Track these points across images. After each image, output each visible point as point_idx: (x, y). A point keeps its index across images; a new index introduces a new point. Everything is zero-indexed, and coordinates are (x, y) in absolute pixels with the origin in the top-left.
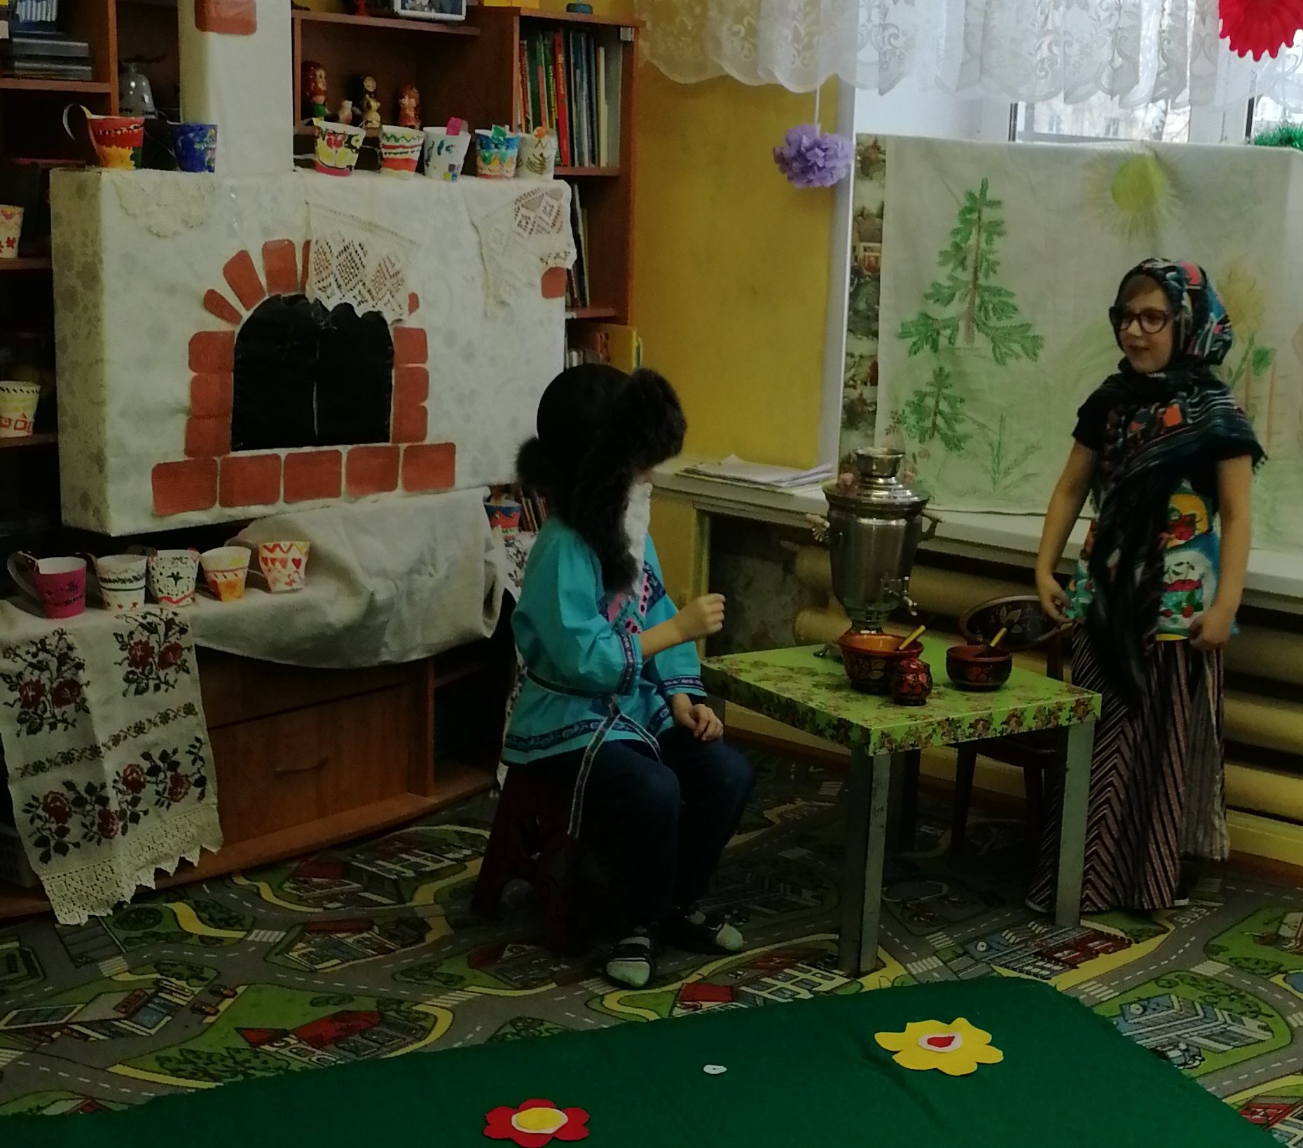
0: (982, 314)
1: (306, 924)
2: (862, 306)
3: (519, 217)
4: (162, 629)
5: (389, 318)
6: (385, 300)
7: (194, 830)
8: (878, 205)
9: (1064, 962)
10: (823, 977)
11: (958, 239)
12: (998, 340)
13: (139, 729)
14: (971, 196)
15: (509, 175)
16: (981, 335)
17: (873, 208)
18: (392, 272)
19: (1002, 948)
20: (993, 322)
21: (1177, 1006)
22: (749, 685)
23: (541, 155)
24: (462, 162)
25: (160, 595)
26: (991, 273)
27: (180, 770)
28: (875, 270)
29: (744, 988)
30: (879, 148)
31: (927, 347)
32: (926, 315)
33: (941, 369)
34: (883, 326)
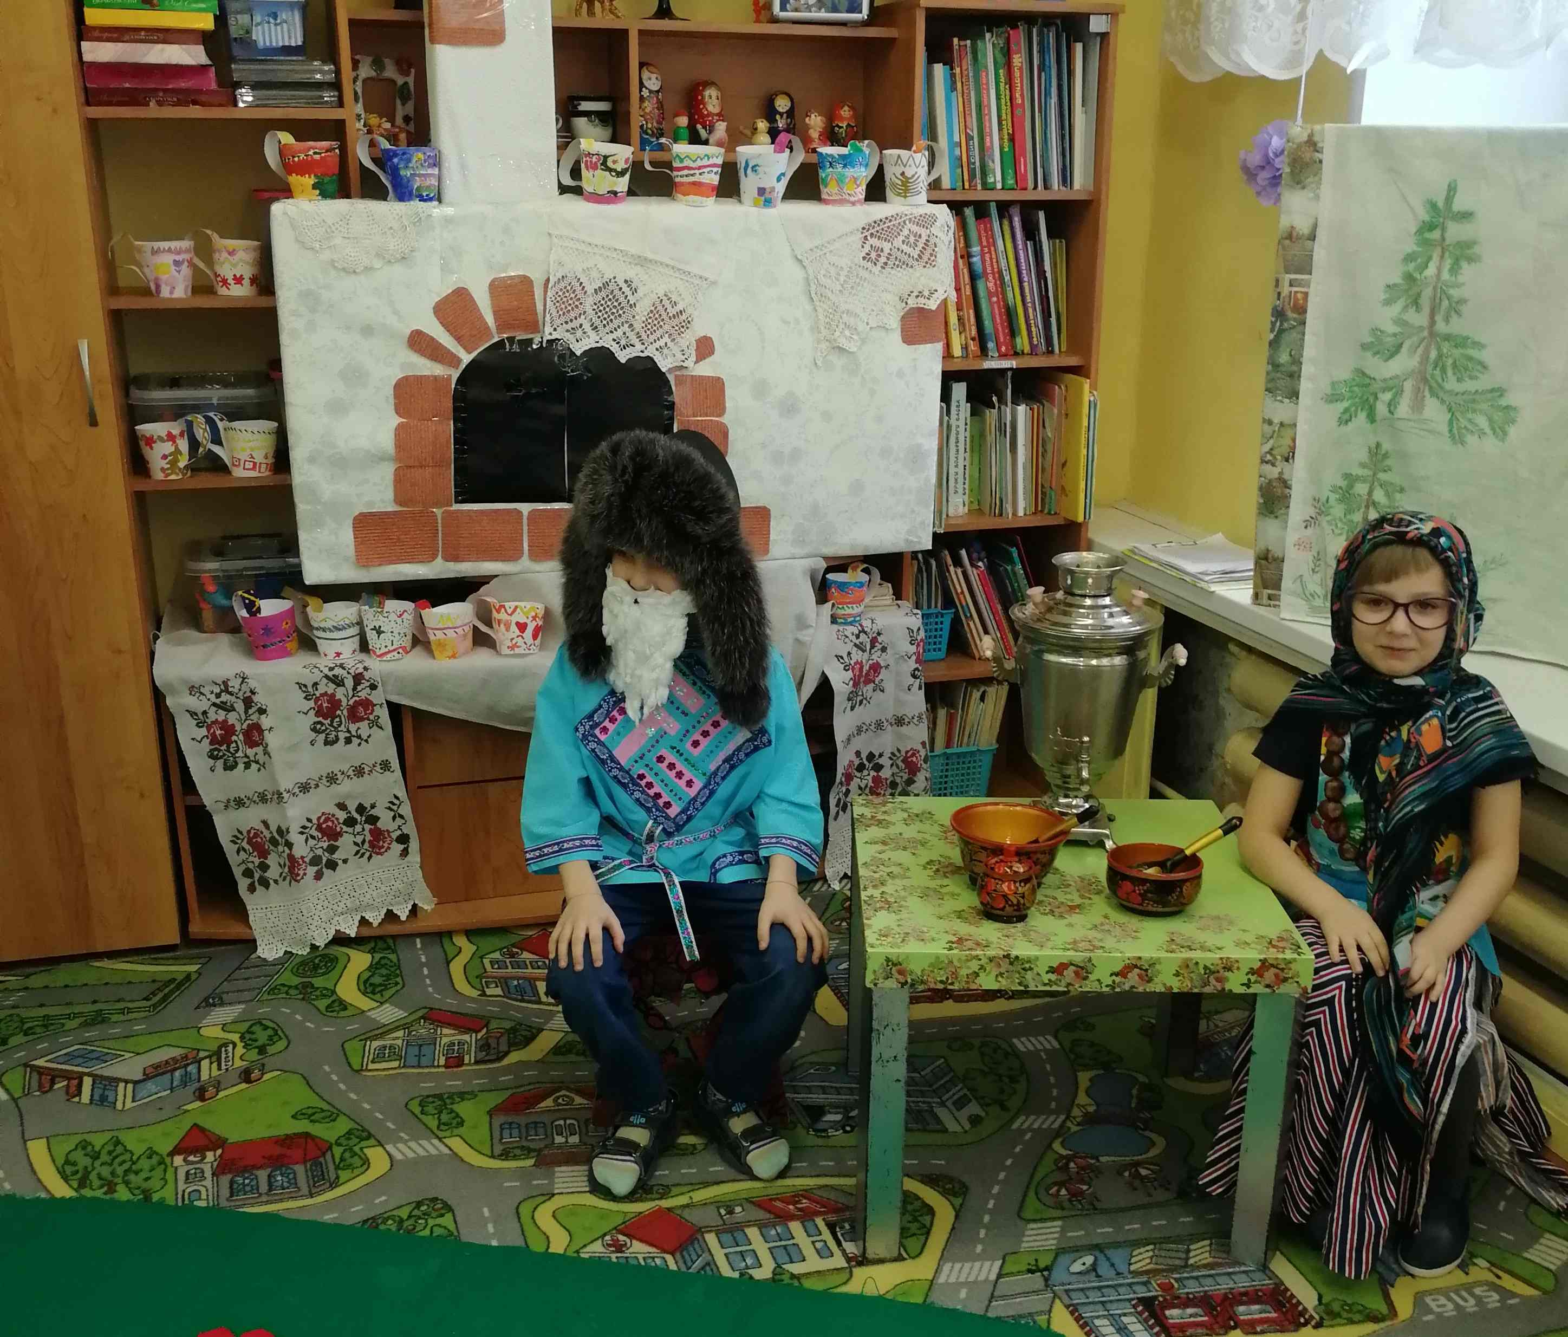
0: (1437, 372)
2: (1284, 358)
4: (350, 683)
8: (1311, 223)
11: (1411, 266)
12: (1457, 409)
13: (332, 779)
14: (1433, 206)
16: (1434, 400)
17: (1302, 228)
20: (1451, 384)
26: (1453, 313)
27: (379, 824)
28: (1301, 310)
30: (1315, 144)
31: (1362, 416)
32: (1364, 374)
33: (1378, 445)
34: (1305, 386)
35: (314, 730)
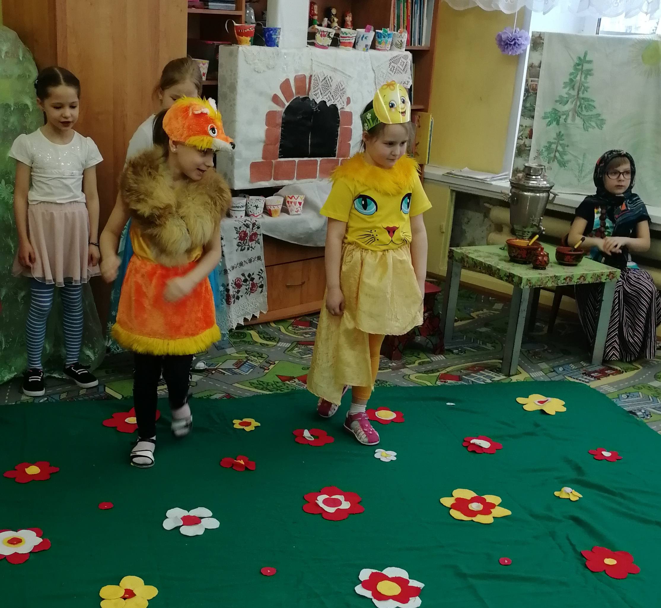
0: (580, 109)
1: (298, 341)
2: (528, 105)
3: (390, 67)
4: (251, 226)
5: (339, 107)
6: (338, 99)
7: (258, 304)
8: (539, 62)
9: (595, 377)
10: (496, 375)
11: (572, 77)
12: (586, 120)
13: (241, 264)
14: (580, 58)
15: (388, 49)
16: (578, 118)
17: (536, 64)
18: (341, 88)
19: (569, 370)
20: (584, 113)
21: (641, 396)
22: (473, 259)
23: (401, 41)
24: (370, 44)
25: (250, 213)
26: (585, 92)
27: (254, 281)
28: (535, 90)
29: (464, 377)
30: (541, 38)
31: (555, 123)
32: (555, 109)
33: (560, 132)
34: (536, 114)
35: (238, 245)
